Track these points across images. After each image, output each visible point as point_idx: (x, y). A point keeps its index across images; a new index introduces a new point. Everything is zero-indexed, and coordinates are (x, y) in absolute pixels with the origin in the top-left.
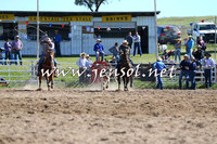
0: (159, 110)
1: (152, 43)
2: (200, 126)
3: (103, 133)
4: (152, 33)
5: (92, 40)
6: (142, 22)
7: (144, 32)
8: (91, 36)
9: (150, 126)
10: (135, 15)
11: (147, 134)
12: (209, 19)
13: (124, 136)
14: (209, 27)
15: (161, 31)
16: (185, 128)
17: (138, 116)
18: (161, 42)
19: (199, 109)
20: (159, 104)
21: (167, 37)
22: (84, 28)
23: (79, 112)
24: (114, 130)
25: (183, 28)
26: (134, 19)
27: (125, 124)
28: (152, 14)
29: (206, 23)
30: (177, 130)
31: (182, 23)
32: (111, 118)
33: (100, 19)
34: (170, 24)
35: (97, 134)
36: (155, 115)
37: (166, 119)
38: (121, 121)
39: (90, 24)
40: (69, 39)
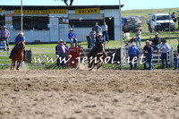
0: (124, 87)
1: (117, 32)
2: (157, 100)
3: (77, 107)
4: (117, 23)
5: (67, 29)
6: (109, 14)
7: (110, 22)
8: (66, 26)
9: (116, 101)
10: (103, 8)
11: (113, 107)
12: (164, 11)
13: (94, 109)
14: (164, 18)
15: (125, 21)
16: (145, 102)
18: (125, 31)
19: (156, 86)
20: (123, 83)
21: (129, 26)
22: (61, 19)
23: (57, 90)
24: (86, 104)
25: (142, 18)
26: (102, 12)
27: (95, 99)
28: (117, 7)
30: (138, 104)
31: (143, 15)
32: (84, 95)
33: (73, 12)
35: (71, 108)
36: (120, 91)
37: (129, 94)
38: (91, 97)
39: (66, 16)
40: (48, 29)
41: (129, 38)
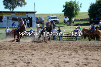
0: (36, 48)
1: (34, 23)
2: (51, 54)
3: (15, 57)
4: (34, 19)
5: (11, 22)
6: (30, 15)
7: (31, 19)
8: (11, 20)
9: (33, 54)
11: (31, 57)
12: (54, 15)
13: (23, 58)
14: (54, 18)
15: (37, 19)
16: (46, 55)
17: (28, 51)
18: (37, 23)
19: (51, 48)
20: (36, 46)
21: (39, 21)
22: (8, 17)
23: (6, 49)
24: (19, 56)
25: (45, 18)
26: (27, 14)
27: (24, 53)
28: (34, 13)
29: (53, 16)
30: (43, 56)
31: (45, 16)
32: (18, 51)
33: (14, 14)
34: (40, 16)
35: (13, 57)
36: (35, 50)
37: (39, 51)
38: (22, 52)
39: (10, 16)
40: (2, 22)
41: (39, 26)
